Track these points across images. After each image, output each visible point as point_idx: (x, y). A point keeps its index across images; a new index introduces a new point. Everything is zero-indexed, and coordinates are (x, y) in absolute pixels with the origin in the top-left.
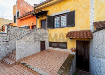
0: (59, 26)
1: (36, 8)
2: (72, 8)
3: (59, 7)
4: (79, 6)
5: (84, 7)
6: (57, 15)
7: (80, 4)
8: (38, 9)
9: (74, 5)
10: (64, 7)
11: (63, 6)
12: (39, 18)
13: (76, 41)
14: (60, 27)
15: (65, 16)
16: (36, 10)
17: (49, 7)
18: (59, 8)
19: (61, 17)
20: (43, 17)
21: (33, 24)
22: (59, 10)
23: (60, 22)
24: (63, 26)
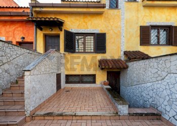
0: (83, 51)
1: (38, 9)
2: (102, 29)
3: (84, 22)
4: (110, 29)
5: (116, 32)
6: (80, 32)
7: (112, 26)
8: (40, 11)
9: (104, 26)
10: (91, 25)
11: (90, 23)
12: (41, 29)
13: (107, 72)
14: (85, 52)
15: (92, 37)
16: (35, 11)
17: (66, 15)
18: (84, 24)
19: (87, 37)
20: (52, 30)
21: (24, 38)
22: (84, 26)
23: (84, 43)
24: (89, 51)
